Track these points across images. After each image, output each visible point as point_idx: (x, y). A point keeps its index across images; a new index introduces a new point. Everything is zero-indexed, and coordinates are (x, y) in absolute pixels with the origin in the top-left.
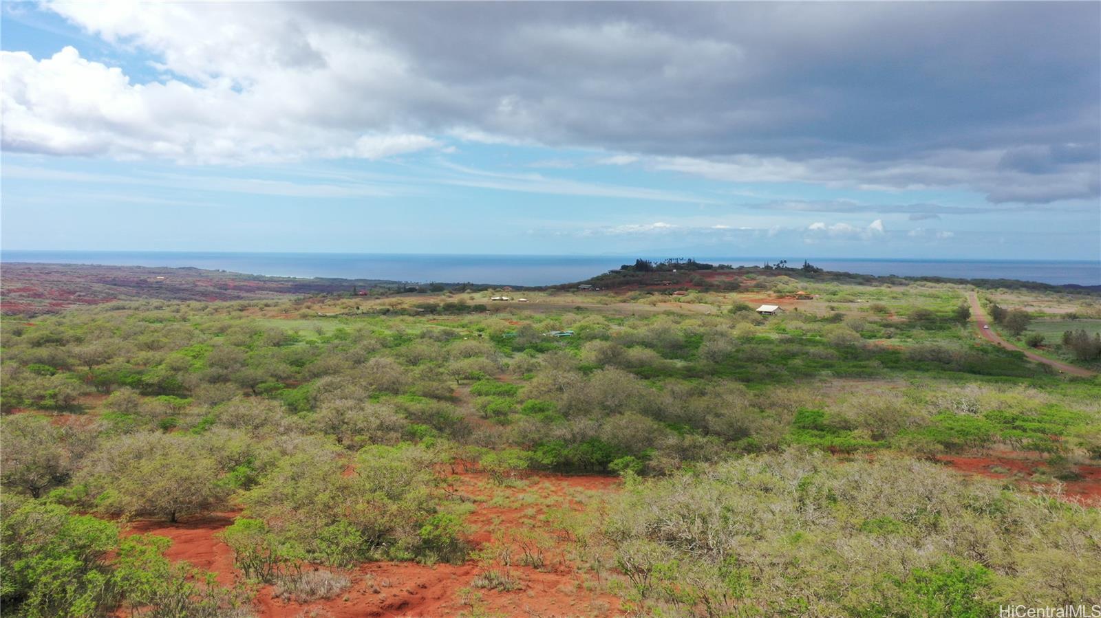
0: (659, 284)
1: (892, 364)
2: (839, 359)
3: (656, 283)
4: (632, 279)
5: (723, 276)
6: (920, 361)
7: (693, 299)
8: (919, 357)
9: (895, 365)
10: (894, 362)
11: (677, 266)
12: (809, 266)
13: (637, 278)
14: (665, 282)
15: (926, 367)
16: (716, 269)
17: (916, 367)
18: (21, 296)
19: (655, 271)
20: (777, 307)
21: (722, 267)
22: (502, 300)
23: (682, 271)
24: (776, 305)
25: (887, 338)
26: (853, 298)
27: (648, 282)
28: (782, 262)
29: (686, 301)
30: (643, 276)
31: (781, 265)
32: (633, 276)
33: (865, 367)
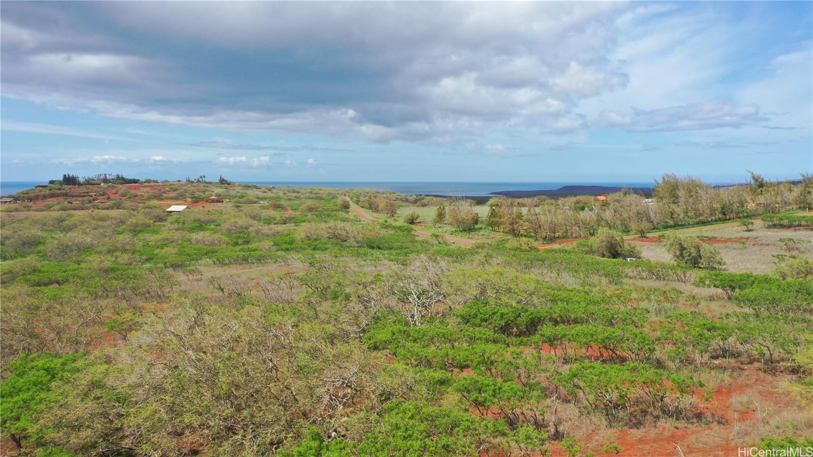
0: (85, 196)
1: (286, 246)
2: (228, 244)
3: (81, 194)
4: (59, 191)
5: (148, 188)
6: (316, 240)
7: (111, 205)
8: (315, 237)
9: (289, 246)
10: (289, 244)
11: (105, 181)
12: (224, 180)
13: (64, 191)
14: (91, 194)
16: (142, 183)
17: (313, 247)
19: (82, 185)
20: (186, 206)
21: (148, 181)
23: (110, 184)
24: (185, 205)
25: (281, 224)
26: (257, 200)
27: (74, 194)
28: (201, 177)
29: (104, 207)
30: (70, 189)
31: (201, 180)
32: (60, 189)
33: (254, 250)
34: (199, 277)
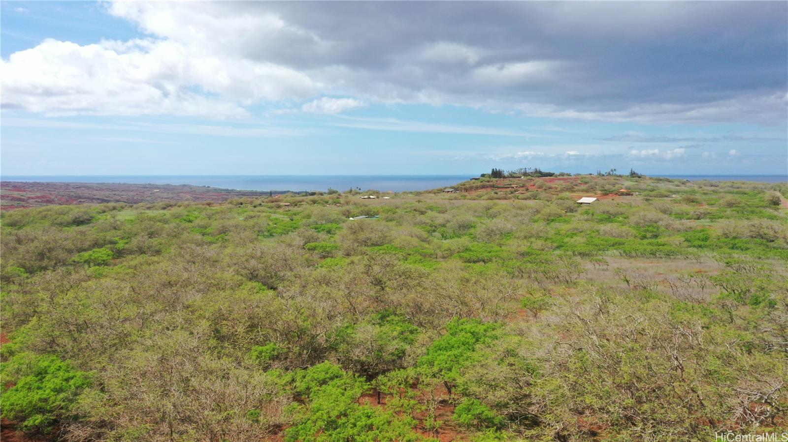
0: (508, 188)
2: (635, 237)
3: (505, 186)
5: (561, 181)
7: (529, 196)
8: (734, 235)
9: (702, 243)
10: (703, 240)
11: (525, 174)
12: (634, 173)
13: (492, 183)
14: (513, 186)
15: (745, 245)
16: (556, 176)
17: (731, 246)
18: (36, 201)
19: (506, 178)
20: (595, 199)
21: (562, 174)
22: (370, 198)
23: (529, 177)
24: (595, 197)
26: (668, 193)
27: (499, 186)
28: (612, 170)
29: (523, 198)
30: (497, 181)
31: (611, 173)
32: (488, 182)
33: (663, 245)
34: (605, 267)
